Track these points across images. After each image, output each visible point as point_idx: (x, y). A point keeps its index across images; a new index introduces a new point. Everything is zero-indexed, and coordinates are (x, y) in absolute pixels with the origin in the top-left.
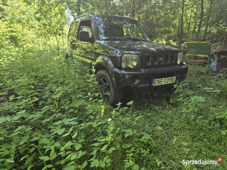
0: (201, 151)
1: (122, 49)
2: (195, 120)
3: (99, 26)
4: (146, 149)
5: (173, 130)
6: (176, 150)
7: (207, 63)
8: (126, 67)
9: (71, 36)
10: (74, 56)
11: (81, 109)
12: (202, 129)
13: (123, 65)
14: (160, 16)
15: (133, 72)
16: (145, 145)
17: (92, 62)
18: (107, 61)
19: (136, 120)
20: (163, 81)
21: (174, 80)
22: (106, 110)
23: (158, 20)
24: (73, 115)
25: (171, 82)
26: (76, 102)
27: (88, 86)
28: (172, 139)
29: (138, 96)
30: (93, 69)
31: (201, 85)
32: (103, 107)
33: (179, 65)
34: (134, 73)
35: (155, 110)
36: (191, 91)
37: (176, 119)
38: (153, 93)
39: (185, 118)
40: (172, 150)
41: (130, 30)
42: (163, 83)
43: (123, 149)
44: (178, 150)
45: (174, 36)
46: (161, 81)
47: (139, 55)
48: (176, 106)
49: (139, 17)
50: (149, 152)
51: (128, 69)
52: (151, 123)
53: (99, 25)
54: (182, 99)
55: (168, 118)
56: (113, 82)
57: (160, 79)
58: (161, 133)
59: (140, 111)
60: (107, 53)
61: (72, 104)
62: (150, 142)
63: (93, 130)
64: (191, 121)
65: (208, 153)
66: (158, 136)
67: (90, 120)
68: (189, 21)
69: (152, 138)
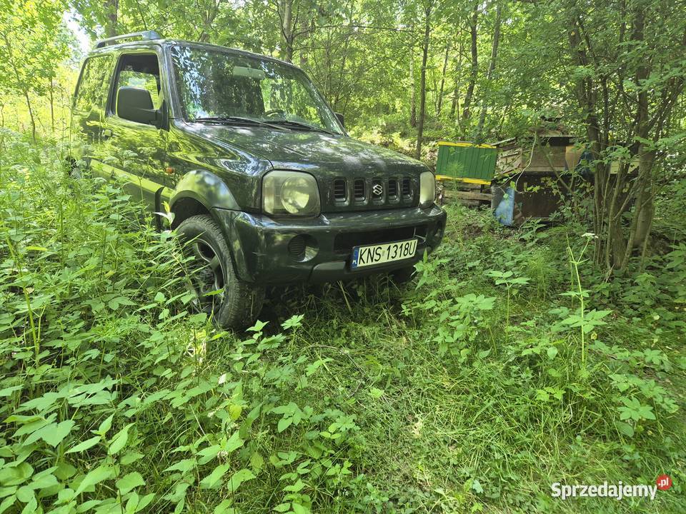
0: (490, 450)
1: (259, 153)
2: (470, 362)
3: (184, 73)
4: (341, 462)
5: (415, 394)
6: (423, 456)
7: (488, 203)
8: (276, 211)
9: (82, 100)
10: (94, 164)
11: (130, 348)
12: (488, 388)
13: (269, 203)
14: (366, 61)
15: (297, 225)
16: (336, 449)
17: (161, 190)
18: (213, 188)
19: (308, 374)
20: (384, 252)
21: (413, 249)
22: (211, 345)
23: (359, 73)
24: (97, 371)
25: (405, 255)
26: (110, 324)
27: (149, 268)
28: (411, 422)
29: (313, 296)
30: (165, 212)
31: (477, 263)
32: (202, 335)
33: (422, 207)
34: (300, 227)
35: (361, 338)
36: (455, 280)
37: (422, 363)
38: (355, 286)
39: (443, 359)
40: (413, 455)
41: (282, 96)
42: (384, 260)
43: (271, 468)
44: (430, 454)
45: (404, 122)
46: (377, 254)
47: (312, 175)
48: (419, 325)
49: (304, 60)
50: (349, 469)
51: (280, 215)
52: (352, 379)
53: (185, 70)
54: (433, 303)
55: (399, 359)
56: (236, 255)
57: (376, 247)
58: (382, 408)
59: (317, 344)
60: (214, 164)
61: (93, 331)
62: (351, 440)
63: (169, 416)
64: (460, 367)
65: (508, 455)
66: (374, 417)
67: (160, 383)
68: (440, 83)
69: (356, 425)
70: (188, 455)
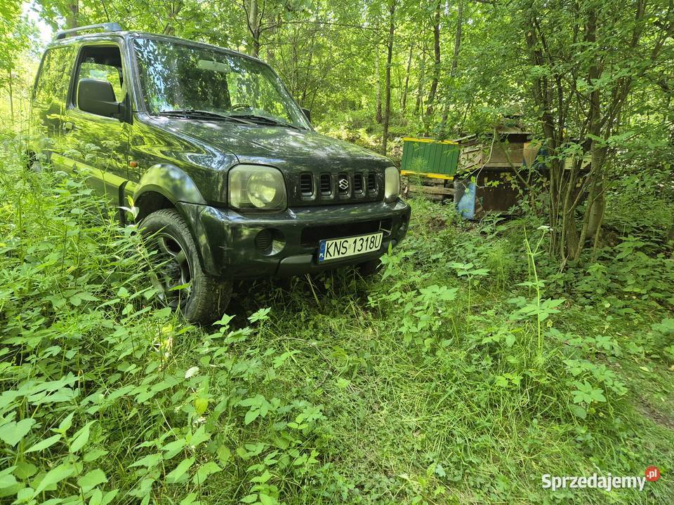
0: (453, 435)
1: (226, 147)
2: (433, 351)
3: (148, 67)
4: (308, 451)
5: (380, 383)
6: (389, 443)
7: (451, 197)
8: (242, 205)
9: (42, 92)
10: (55, 158)
11: (93, 345)
12: (451, 376)
13: (235, 198)
14: (332, 57)
15: (264, 219)
16: (304, 439)
17: (124, 184)
18: (178, 182)
19: (275, 367)
20: (350, 245)
21: (378, 242)
22: (177, 340)
23: (326, 69)
24: (59, 368)
25: (371, 248)
26: (71, 321)
27: (113, 263)
28: (377, 410)
29: (280, 289)
30: (130, 207)
31: (440, 255)
32: (168, 330)
33: (388, 202)
34: (267, 221)
35: (329, 330)
36: (419, 272)
37: (387, 353)
38: (323, 279)
39: (408, 349)
40: (379, 442)
41: (248, 90)
42: (350, 253)
43: (238, 460)
44: (395, 441)
45: (370, 118)
46: (343, 247)
47: (279, 170)
48: (384, 316)
49: (271, 55)
50: (316, 458)
51: (247, 210)
52: (320, 370)
53: (149, 64)
54: (398, 295)
55: (365, 349)
56: (202, 249)
57: (343, 240)
58: (349, 398)
59: (285, 337)
60: (179, 158)
61: (54, 327)
62: (318, 430)
63: (134, 411)
64: (424, 356)
65: (470, 440)
66: (341, 407)
67: (125, 379)
69: (323, 415)
70: (154, 450)
